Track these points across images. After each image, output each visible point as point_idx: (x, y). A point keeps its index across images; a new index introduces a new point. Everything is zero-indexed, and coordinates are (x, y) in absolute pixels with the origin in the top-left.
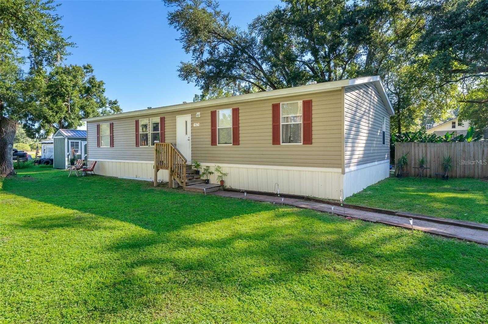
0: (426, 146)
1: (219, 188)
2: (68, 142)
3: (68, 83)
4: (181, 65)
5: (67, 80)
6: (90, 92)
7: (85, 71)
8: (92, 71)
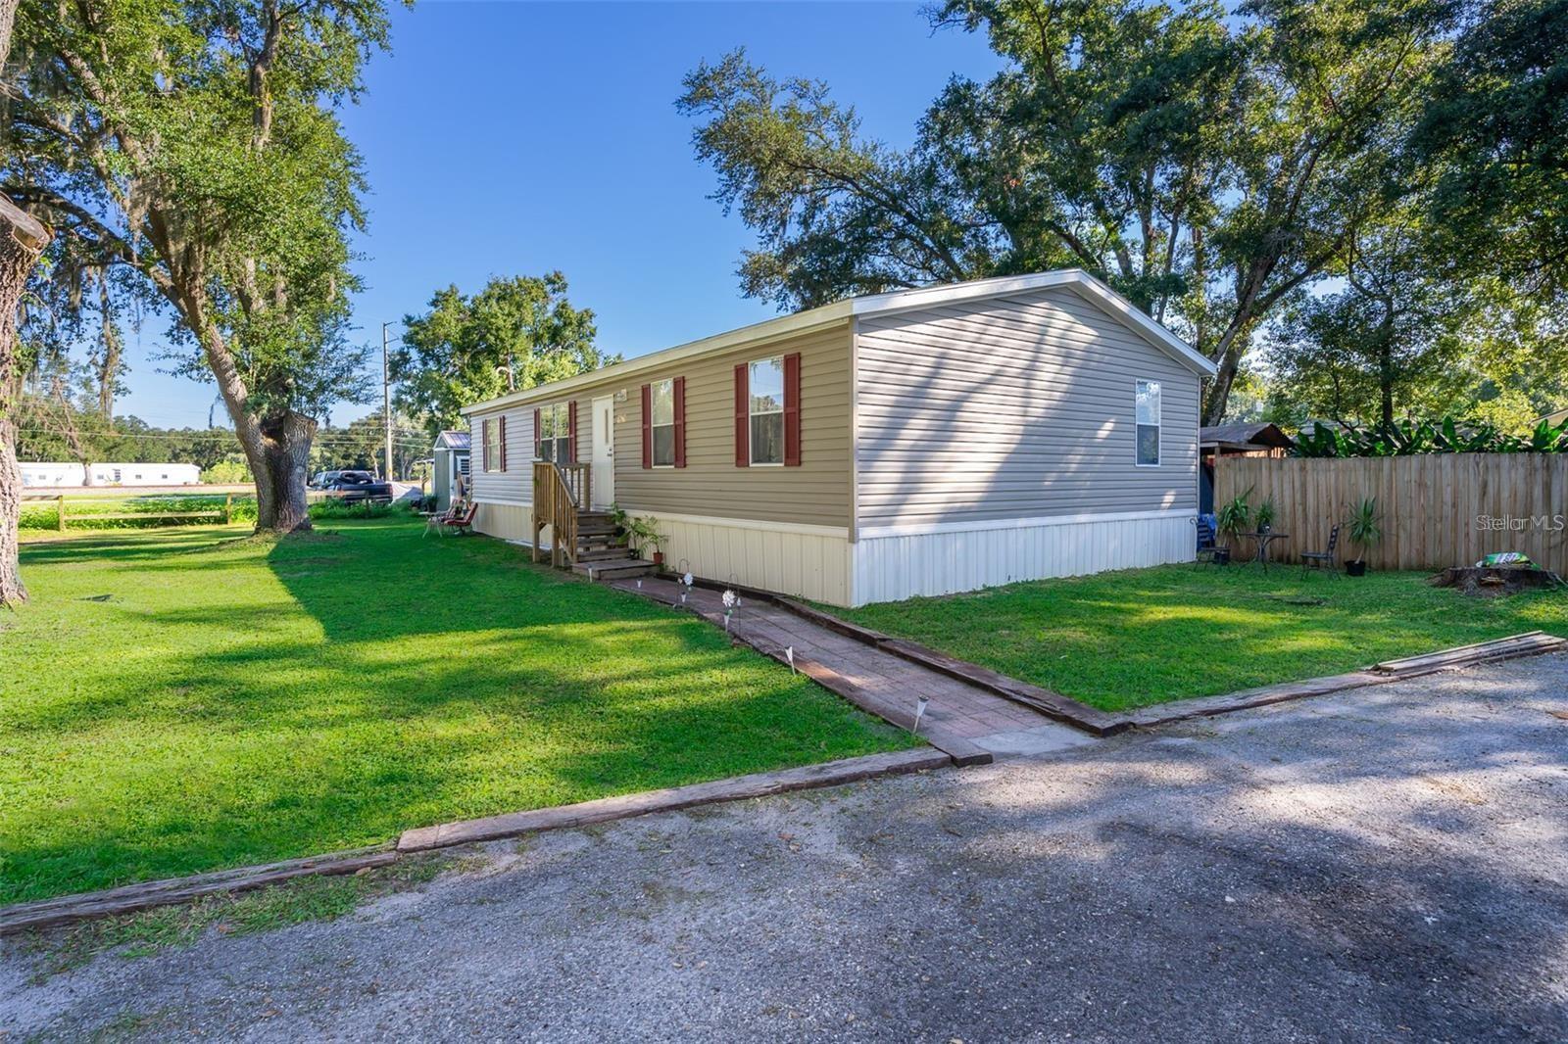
0: (1303, 469)
1: (646, 570)
2: (455, 459)
3: (501, 323)
4: (745, 260)
5: (499, 315)
6: (558, 339)
7: (548, 288)
8: (565, 286)
